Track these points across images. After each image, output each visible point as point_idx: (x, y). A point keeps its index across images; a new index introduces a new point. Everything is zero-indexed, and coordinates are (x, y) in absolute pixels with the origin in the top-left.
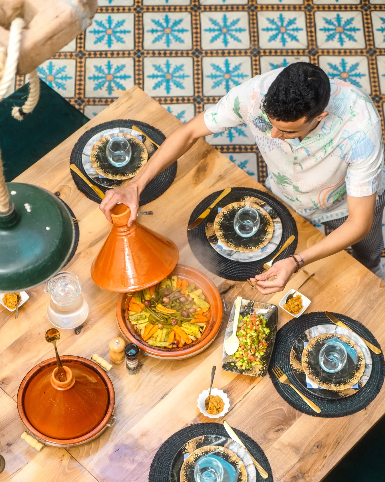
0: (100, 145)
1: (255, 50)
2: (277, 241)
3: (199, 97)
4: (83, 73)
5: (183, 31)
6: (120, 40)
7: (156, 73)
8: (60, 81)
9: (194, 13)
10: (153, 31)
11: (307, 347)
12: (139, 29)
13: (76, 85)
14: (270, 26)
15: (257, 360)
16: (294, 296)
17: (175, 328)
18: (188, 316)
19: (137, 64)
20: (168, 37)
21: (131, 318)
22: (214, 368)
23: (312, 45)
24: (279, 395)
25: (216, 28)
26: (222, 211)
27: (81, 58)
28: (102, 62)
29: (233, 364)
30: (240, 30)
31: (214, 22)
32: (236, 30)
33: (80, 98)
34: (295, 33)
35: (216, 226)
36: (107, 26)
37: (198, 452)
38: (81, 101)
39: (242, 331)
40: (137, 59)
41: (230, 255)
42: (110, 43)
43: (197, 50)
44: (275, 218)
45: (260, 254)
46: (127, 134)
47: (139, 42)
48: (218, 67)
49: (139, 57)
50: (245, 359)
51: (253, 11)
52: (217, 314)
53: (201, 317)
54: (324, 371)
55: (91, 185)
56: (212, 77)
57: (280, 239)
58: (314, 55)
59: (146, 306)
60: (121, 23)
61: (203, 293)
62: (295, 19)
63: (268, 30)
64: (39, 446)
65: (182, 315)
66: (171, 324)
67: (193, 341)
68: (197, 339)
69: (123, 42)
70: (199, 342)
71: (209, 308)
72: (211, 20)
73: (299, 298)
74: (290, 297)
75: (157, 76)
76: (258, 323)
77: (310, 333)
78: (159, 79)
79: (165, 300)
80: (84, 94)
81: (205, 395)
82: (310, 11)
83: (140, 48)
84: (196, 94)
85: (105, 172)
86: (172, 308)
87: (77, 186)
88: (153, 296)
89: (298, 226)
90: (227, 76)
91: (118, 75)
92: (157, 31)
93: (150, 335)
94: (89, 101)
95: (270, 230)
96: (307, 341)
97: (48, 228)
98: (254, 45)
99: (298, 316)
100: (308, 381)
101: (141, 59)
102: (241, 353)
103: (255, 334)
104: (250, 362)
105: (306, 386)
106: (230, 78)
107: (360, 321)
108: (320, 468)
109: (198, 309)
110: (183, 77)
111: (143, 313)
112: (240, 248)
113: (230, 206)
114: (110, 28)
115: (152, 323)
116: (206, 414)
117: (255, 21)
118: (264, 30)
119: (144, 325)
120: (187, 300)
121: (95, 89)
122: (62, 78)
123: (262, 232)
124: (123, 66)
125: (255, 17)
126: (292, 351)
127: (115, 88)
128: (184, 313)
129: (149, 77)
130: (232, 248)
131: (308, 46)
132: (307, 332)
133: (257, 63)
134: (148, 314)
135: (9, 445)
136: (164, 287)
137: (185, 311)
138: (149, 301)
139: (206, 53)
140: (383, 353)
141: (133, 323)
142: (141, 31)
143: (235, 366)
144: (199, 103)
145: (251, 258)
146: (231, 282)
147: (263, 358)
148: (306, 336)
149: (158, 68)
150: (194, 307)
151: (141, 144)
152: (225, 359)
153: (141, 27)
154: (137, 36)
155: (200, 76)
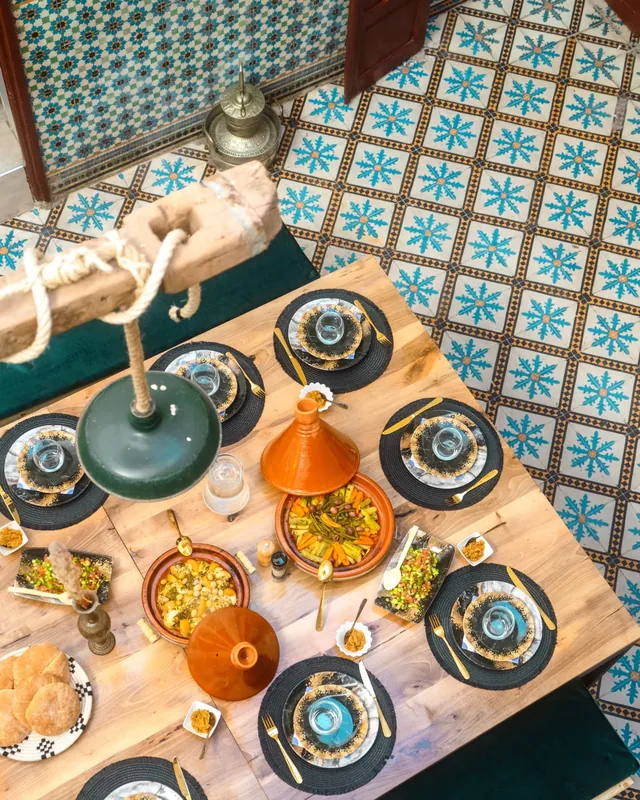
0: (313, 313)
1: (531, 225)
2: (477, 472)
3: (455, 264)
4: (336, 208)
5: (458, 185)
6: (387, 180)
7: (416, 226)
8: (309, 211)
9: (475, 168)
10: (425, 178)
11: (475, 602)
12: (410, 172)
13: (325, 219)
14: (555, 202)
15: (416, 602)
16: (478, 540)
17: (336, 545)
18: (353, 535)
19: (398, 211)
20: (439, 188)
21: (290, 520)
22: (365, 601)
23: (596, 235)
24: (429, 648)
25: (496, 190)
26: (426, 423)
27: (339, 190)
28: (360, 200)
29: (387, 600)
30: (521, 200)
31: (495, 184)
32: (516, 198)
33: (325, 235)
34: (581, 218)
35: (413, 439)
36: (377, 160)
37: (323, 689)
38: (325, 238)
39: (407, 566)
40: (399, 206)
41: (420, 475)
42: (374, 180)
43: (467, 211)
44: (482, 445)
45: (454, 482)
46: (346, 308)
47: (406, 187)
48: (485, 235)
49: (402, 204)
50: (402, 598)
51: (541, 181)
52: (385, 539)
53: (367, 539)
54: (485, 635)
55: (291, 357)
56: (476, 245)
57: (480, 471)
58: (595, 248)
59: (310, 512)
60: (393, 161)
61: (377, 513)
62: (585, 201)
63: (551, 206)
64: (153, 638)
65: (347, 532)
66: (332, 539)
67: (351, 564)
68: (356, 562)
69: (389, 183)
70: (357, 567)
71: (379, 532)
72: (492, 180)
73: (482, 544)
74: (472, 540)
75: (415, 230)
76: (427, 561)
77: (482, 587)
78: (417, 234)
79: (333, 510)
80: (332, 231)
81: (348, 626)
82: (604, 196)
83: (406, 194)
84: (453, 261)
85: (309, 346)
86: (338, 521)
87: (276, 354)
88: (321, 503)
89: (506, 460)
90: (492, 249)
91: (374, 218)
92: (429, 179)
93: (306, 544)
94: (334, 241)
95: (472, 457)
96: (477, 595)
97: (189, 439)
98: (532, 220)
99: (475, 564)
100: (465, 640)
101: (403, 207)
102: (400, 590)
103: (420, 575)
104: (407, 603)
105: (461, 646)
106: (495, 252)
107: (542, 587)
108: (450, 741)
109: (367, 530)
110: (444, 238)
111: (305, 519)
112: (433, 471)
113: (435, 420)
114: (379, 163)
115: (312, 532)
116: (342, 649)
117: (540, 193)
118: (547, 205)
119: (303, 532)
120: (357, 516)
121: (345, 228)
122: (312, 208)
123: (463, 457)
124: (382, 210)
125: (541, 189)
126: (457, 602)
127: (367, 233)
128: (350, 530)
129: (407, 229)
130: (425, 468)
131: (591, 236)
132: (479, 585)
133: (530, 241)
134: (310, 521)
135: (125, 625)
136: (336, 495)
137: (352, 528)
138: (315, 507)
139: (477, 217)
140: (558, 630)
141: (292, 526)
142: (412, 175)
143: (389, 603)
144: (453, 271)
145: (442, 484)
146: (413, 506)
147: (422, 602)
148: (477, 589)
149: (419, 221)
150: (363, 526)
151: (358, 324)
152: (380, 592)
153: (413, 170)
154: (406, 179)
155: (462, 242)
